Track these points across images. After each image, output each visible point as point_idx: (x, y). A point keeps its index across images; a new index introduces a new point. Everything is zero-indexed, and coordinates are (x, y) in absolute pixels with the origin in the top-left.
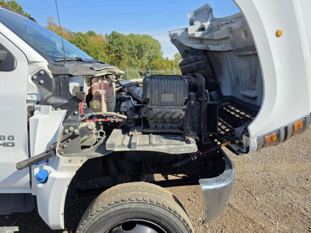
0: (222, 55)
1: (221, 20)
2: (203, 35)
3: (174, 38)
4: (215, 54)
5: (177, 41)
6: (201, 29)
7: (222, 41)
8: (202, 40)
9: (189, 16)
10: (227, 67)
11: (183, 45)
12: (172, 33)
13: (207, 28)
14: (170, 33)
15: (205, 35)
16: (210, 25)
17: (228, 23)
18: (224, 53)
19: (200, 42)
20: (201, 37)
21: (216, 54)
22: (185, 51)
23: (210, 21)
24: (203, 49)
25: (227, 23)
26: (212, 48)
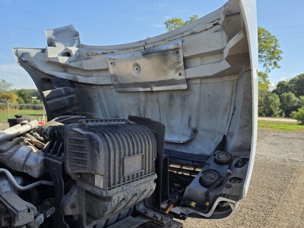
0: (93, 89)
1: (91, 48)
2: (70, 62)
3: (24, 59)
4: (84, 86)
5: (30, 64)
6: (65, 53)
7: (93, 72)
8: (66, 68)
9: (48, 34)
10: (99, 103)
11: (39, 70)
12: (21, 51)
13: (75, 54)
14: (17, 51)
15: (72, 62)
16: (78, 51)
17: (107, 53)
18: (95, 87)
19: (63, 70)
20: (67, 63)
21: (85, 88)
22: (42, 79)
23: (77, 47)
24: (70, 79)
25: (104, 53)
26: (81, 79)
